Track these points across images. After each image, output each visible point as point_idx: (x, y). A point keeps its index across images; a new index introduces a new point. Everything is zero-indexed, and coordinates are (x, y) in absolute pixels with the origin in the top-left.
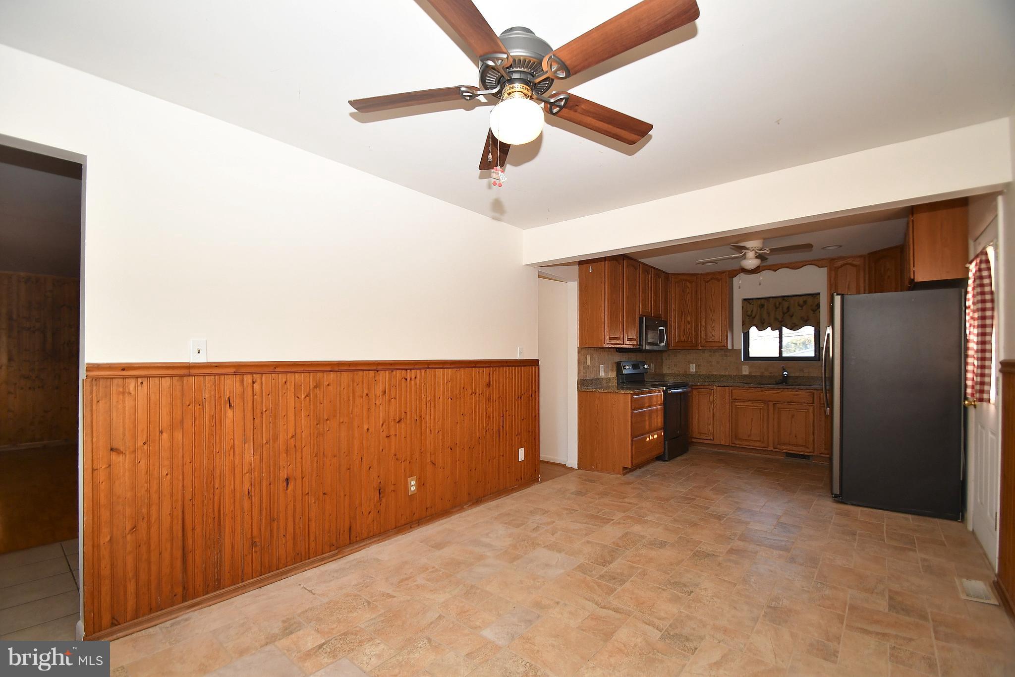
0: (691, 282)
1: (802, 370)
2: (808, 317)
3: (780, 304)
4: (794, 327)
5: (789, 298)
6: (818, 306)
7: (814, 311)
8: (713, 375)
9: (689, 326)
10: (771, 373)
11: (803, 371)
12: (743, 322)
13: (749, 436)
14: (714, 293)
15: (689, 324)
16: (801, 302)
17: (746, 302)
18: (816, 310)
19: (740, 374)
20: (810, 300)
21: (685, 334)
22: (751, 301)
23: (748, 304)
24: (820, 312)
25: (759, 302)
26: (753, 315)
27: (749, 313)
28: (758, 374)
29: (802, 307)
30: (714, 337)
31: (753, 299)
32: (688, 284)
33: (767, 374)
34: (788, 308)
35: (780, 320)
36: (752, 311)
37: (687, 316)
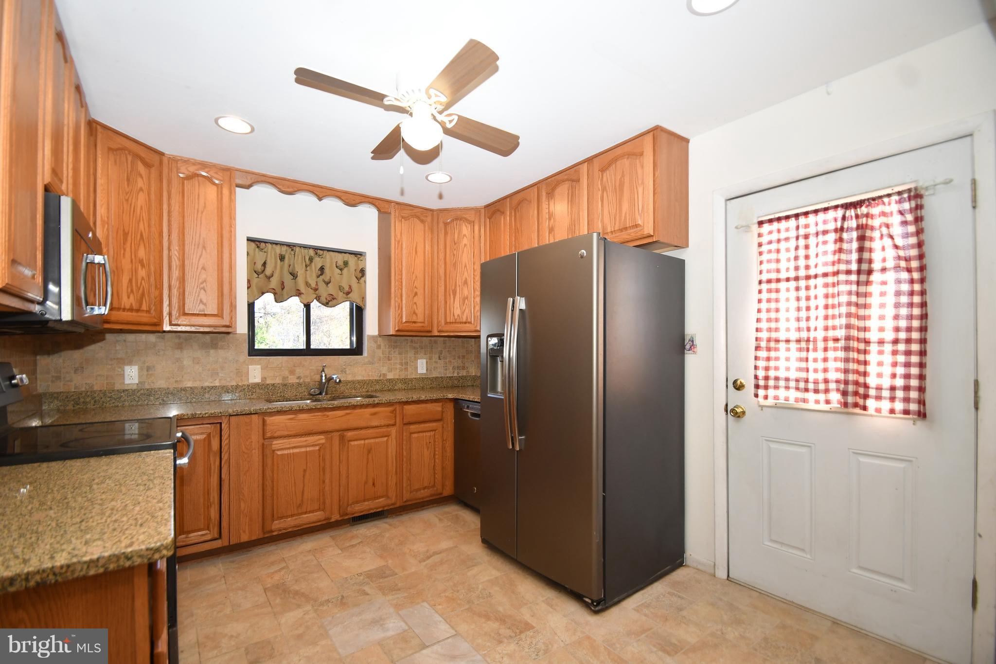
0: (148, 165)
1: (343, 371)
2: (350, 287)
3: (311, 259)
4: (329, 302)
5: (325, 252)
6: (363, 272)
7: (358, 279)
8: (184, 389)
9: (142, 273)
10: (299, 378)
11: (345, 372)
12: (249, 281)
13: (300, 506)
14: (205, 207)
15: (143, 266)
16: (340, 263)
17: (253, 244)
18: (361, 278)
19: (246, 383)
20: (352, 260)
21: (132, 291)
22: (263, 245)
23: (257, 249)
24: (365, 282)
25: (278, 249)
26: (268, 272)
27: (259, 267)
28: (278, 381)
29: (341, 270)
30: (205, 304)
31: (265, 242)
32: (141, 168)
33: (292, 380)
34: (322, 269)
35: (313, 286)
36: (264, 264)
37: (139, 244)
